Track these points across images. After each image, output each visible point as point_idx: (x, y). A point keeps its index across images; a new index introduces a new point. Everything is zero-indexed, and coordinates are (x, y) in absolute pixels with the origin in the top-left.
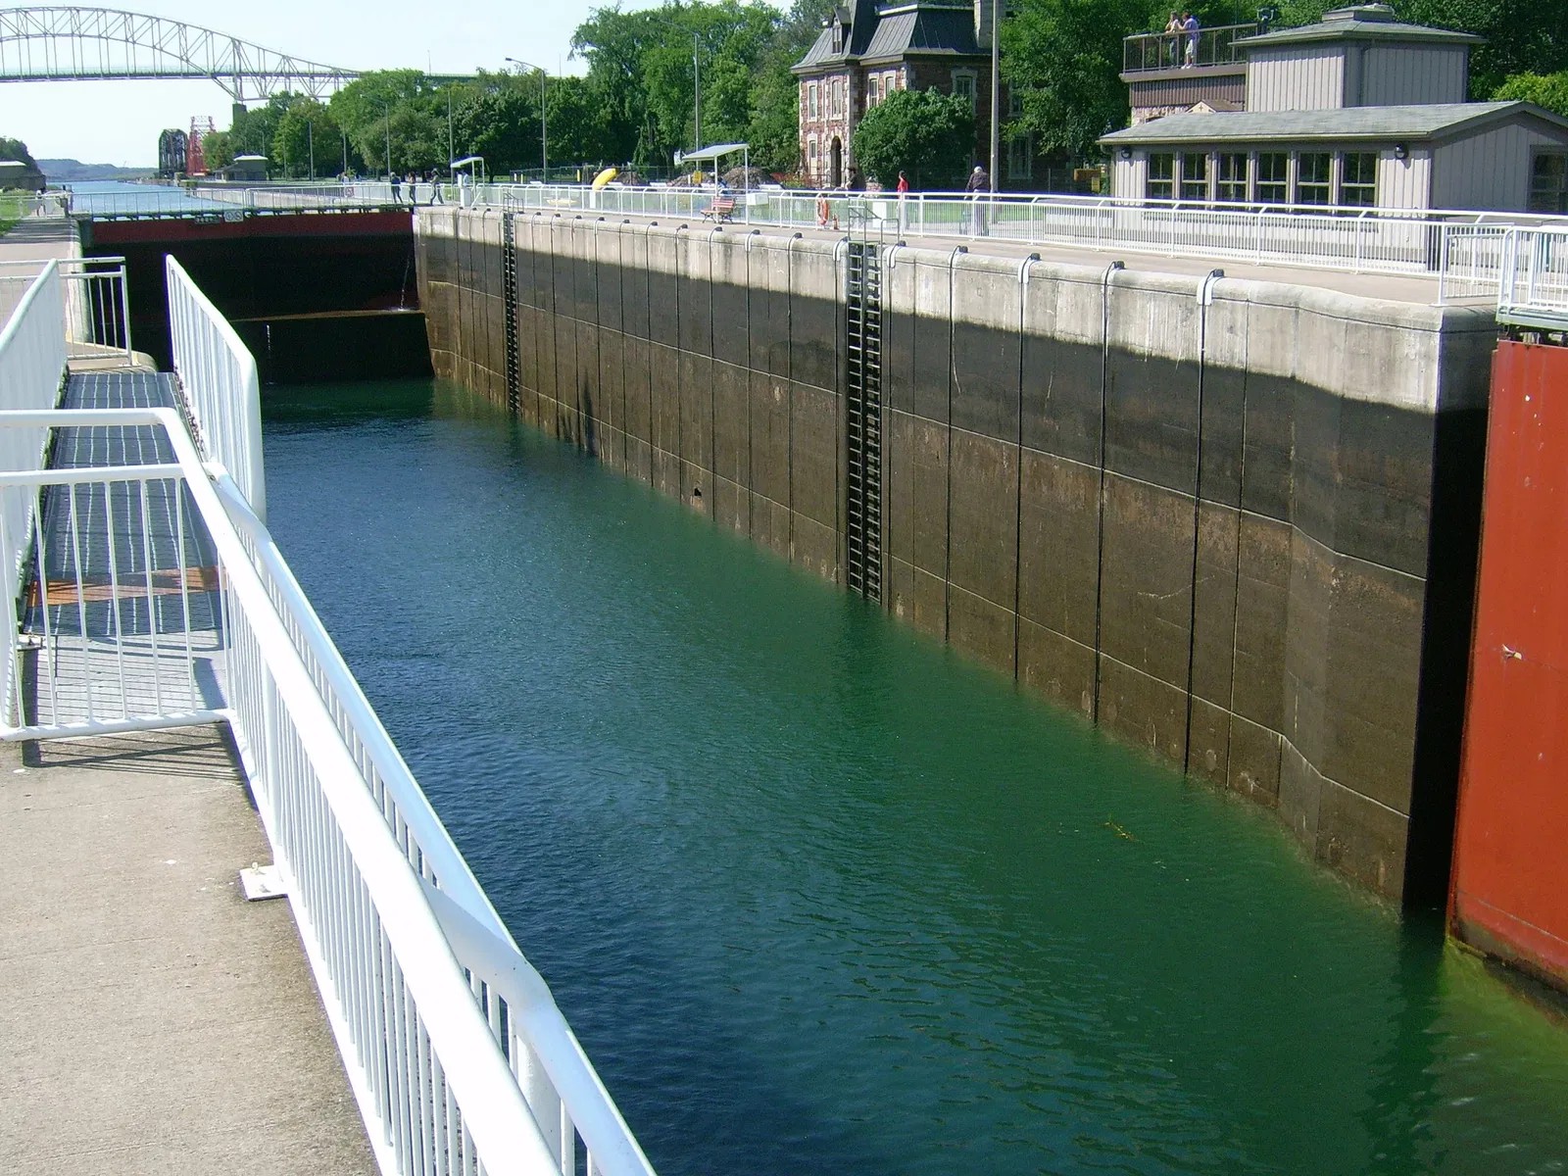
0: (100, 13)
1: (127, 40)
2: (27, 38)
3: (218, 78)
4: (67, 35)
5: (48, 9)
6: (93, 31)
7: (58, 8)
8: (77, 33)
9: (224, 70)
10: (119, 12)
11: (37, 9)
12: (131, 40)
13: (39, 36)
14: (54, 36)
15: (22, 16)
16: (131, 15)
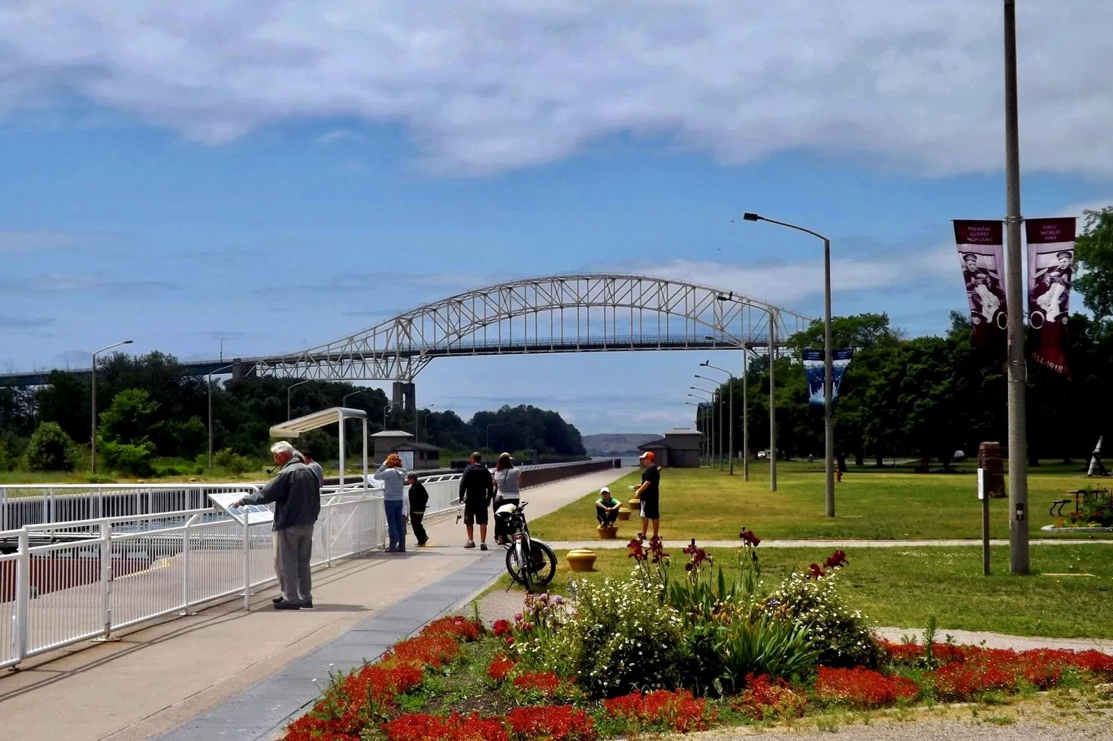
0: (635, 282)
1: (659, 309)
2: (562, 308)
3: (753, 348)
4: (600, 305)
5: (583, 278)
6: (627, 301)
7: (594, 277)
8: (610, 301)
9: (758, 341)
10: (654, 280)
11: (572, 278)
12: (664, 308)
13: (573, 305)
14: (588, 306)
15: (557, 285)
16: (667, 283)
